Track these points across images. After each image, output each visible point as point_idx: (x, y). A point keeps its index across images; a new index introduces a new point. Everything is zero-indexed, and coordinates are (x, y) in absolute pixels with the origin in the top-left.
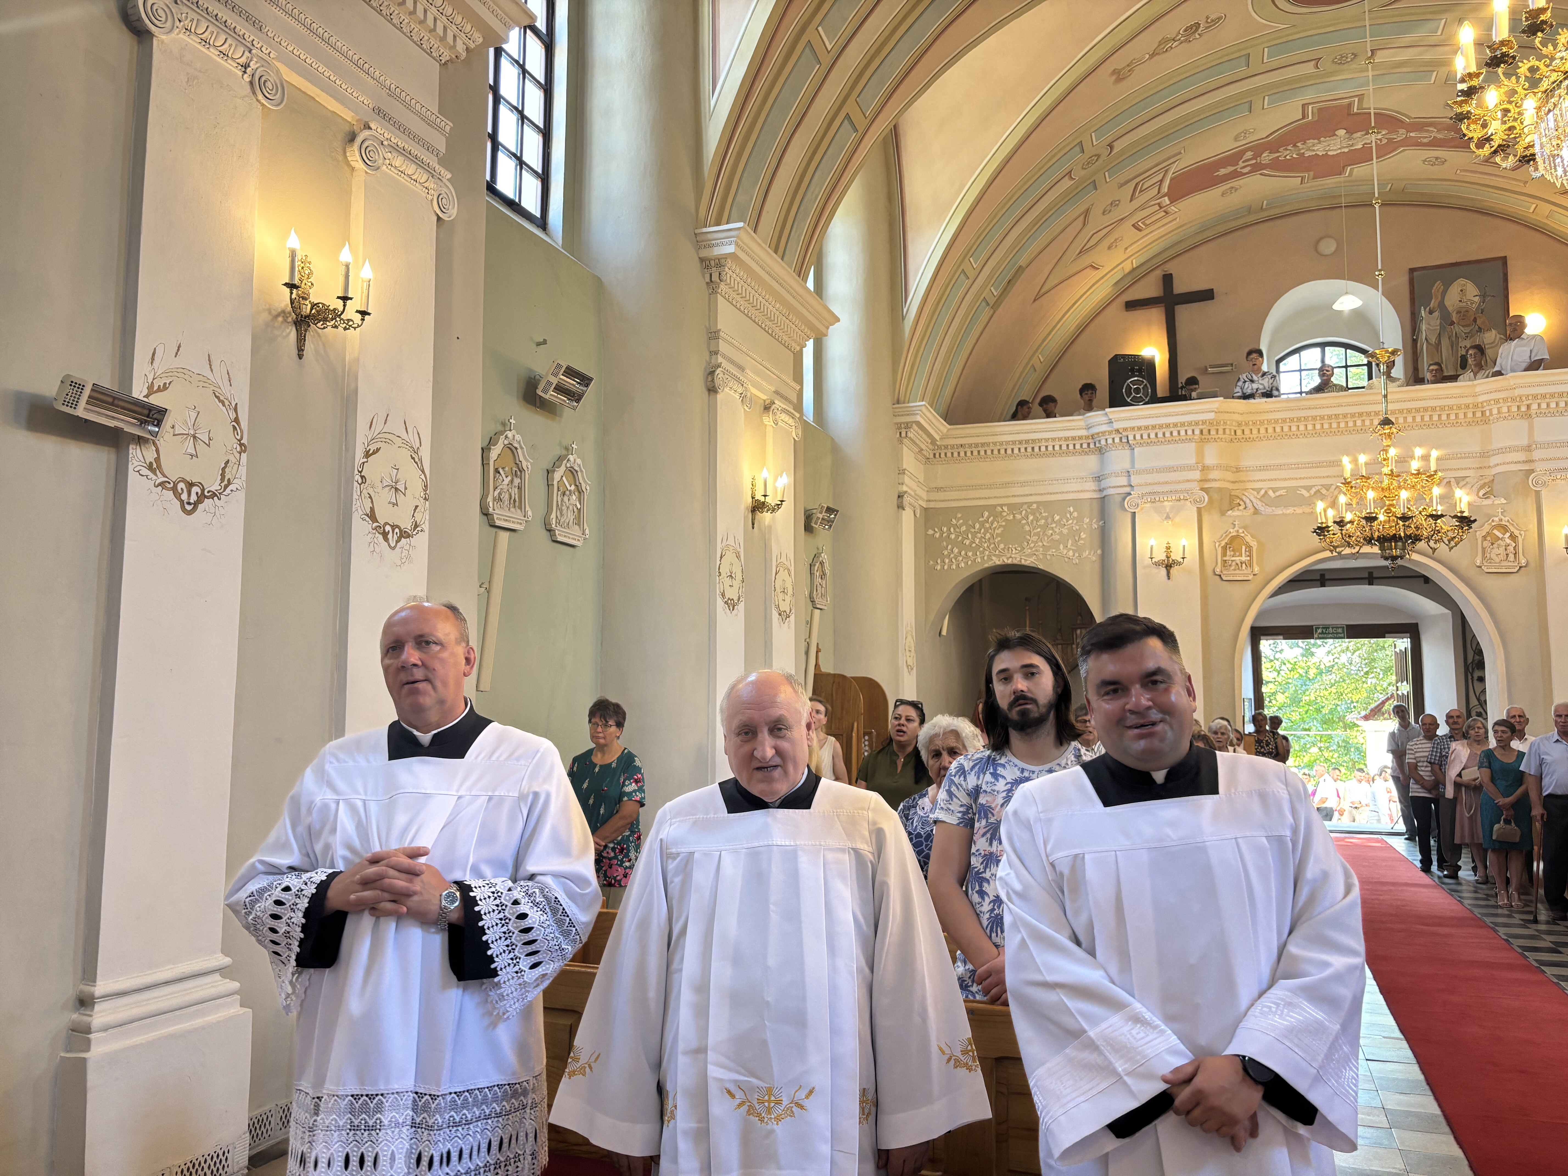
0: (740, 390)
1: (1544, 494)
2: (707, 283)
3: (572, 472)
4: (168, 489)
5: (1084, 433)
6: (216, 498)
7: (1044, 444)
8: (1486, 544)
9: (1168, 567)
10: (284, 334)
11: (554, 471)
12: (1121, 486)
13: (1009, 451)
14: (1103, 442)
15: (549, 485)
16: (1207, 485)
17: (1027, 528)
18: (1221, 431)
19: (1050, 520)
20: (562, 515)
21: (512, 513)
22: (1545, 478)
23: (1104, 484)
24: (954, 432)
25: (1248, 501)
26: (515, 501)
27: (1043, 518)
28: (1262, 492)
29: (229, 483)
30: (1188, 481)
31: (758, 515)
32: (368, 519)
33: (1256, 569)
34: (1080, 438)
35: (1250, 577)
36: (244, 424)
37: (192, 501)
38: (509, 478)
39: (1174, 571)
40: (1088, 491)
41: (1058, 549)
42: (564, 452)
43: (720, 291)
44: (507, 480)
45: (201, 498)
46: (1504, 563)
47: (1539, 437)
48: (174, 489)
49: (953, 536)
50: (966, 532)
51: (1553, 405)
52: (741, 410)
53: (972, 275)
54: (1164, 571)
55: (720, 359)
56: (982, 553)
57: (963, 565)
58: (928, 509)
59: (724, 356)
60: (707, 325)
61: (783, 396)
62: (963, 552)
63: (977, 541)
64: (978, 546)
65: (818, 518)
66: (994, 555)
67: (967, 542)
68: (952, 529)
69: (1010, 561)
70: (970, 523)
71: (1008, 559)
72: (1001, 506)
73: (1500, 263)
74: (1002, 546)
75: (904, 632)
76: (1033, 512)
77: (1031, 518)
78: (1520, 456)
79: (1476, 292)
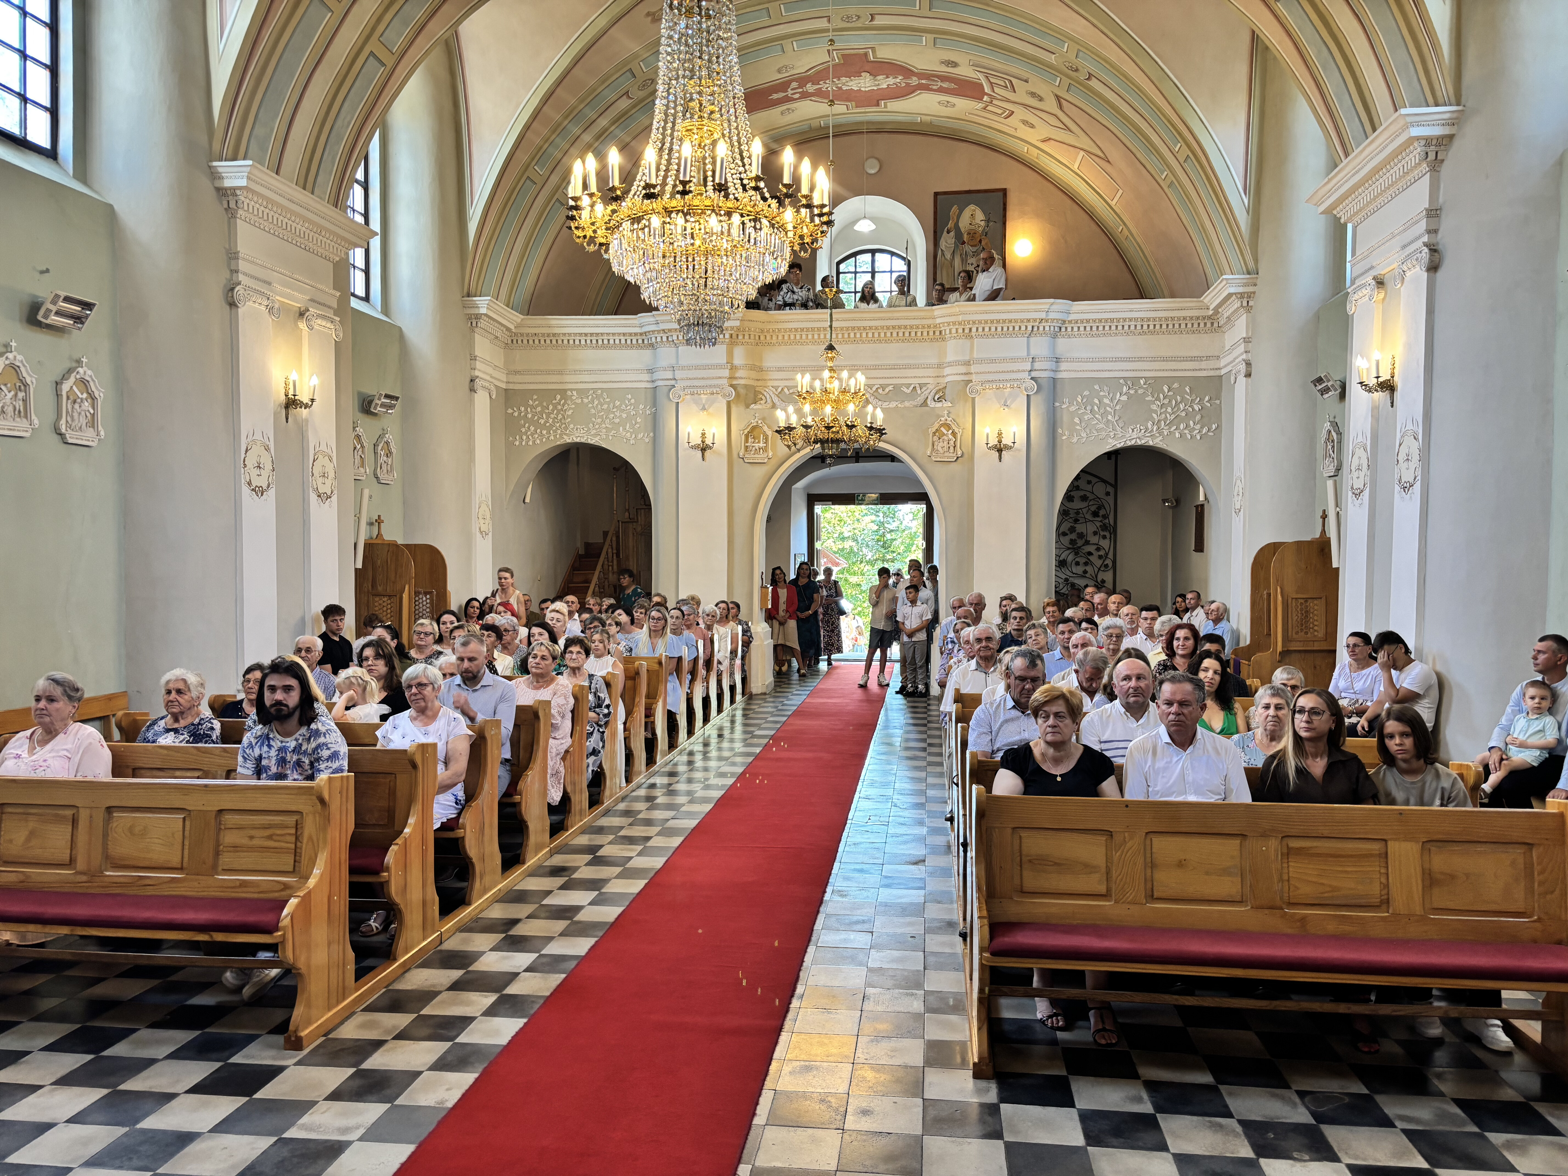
0: (265, 303)
1: (977, 400)
2: (226, 209)
3: (83, 383)
5: (638, 330)
7: (606, 337)
8: (936, 438)
9: (703, 450)
11: (62, 383)
12: (668, 379)
13: (577, 342)
14: (654, 340)
15: (58, 395)
16: (735, 382)
17: (593, 411)
18: (747, 337)
19: (611, 406)
20: (73, 420)
21: (18, 422)
22: (979, 387)
23: (656, 376)
24: (529, 322)
25: (768, 397)
26: (19, 412)
27: (606, 403)
28: (780, 390)
30: (720, 378)
31: (292, 411)
33: (770, 454)
34: (636, 334)
35: (766, 461)
38: (13, 393)
39: (708, 453)
40: (642, 382)
41: (618, 431)
42: (74, 365)
43: (238, 216)
44: (10, 395)
46: (947, 454)
47: (976, 355)
49: (530, 416)
50: (541, 413)
51: (987, 329)
52: (269, 320)
53: (540, 181)
54: (699, 453)
55: (241, 277)
56: (555, 431)
57: (538, 442)
58: (506, 390)
59: (245, 274)
60: (227, 246)
61: (320, 303)
62: (539, 431)
63: (551, 421)
64: (552, 426)
65: (376, 404)
66: (566, 434)
67: (542, 421)
68: (529, 410)
69: (578, 440)
70: (545, 404)
71: (577, 437)
72: (571, 390)
73: (1001, 194)
74: (572, 426)
75: (478, 502)
76: (598, 397)
77: (596, 402)
78: (963, 369)
79: (983, 217)
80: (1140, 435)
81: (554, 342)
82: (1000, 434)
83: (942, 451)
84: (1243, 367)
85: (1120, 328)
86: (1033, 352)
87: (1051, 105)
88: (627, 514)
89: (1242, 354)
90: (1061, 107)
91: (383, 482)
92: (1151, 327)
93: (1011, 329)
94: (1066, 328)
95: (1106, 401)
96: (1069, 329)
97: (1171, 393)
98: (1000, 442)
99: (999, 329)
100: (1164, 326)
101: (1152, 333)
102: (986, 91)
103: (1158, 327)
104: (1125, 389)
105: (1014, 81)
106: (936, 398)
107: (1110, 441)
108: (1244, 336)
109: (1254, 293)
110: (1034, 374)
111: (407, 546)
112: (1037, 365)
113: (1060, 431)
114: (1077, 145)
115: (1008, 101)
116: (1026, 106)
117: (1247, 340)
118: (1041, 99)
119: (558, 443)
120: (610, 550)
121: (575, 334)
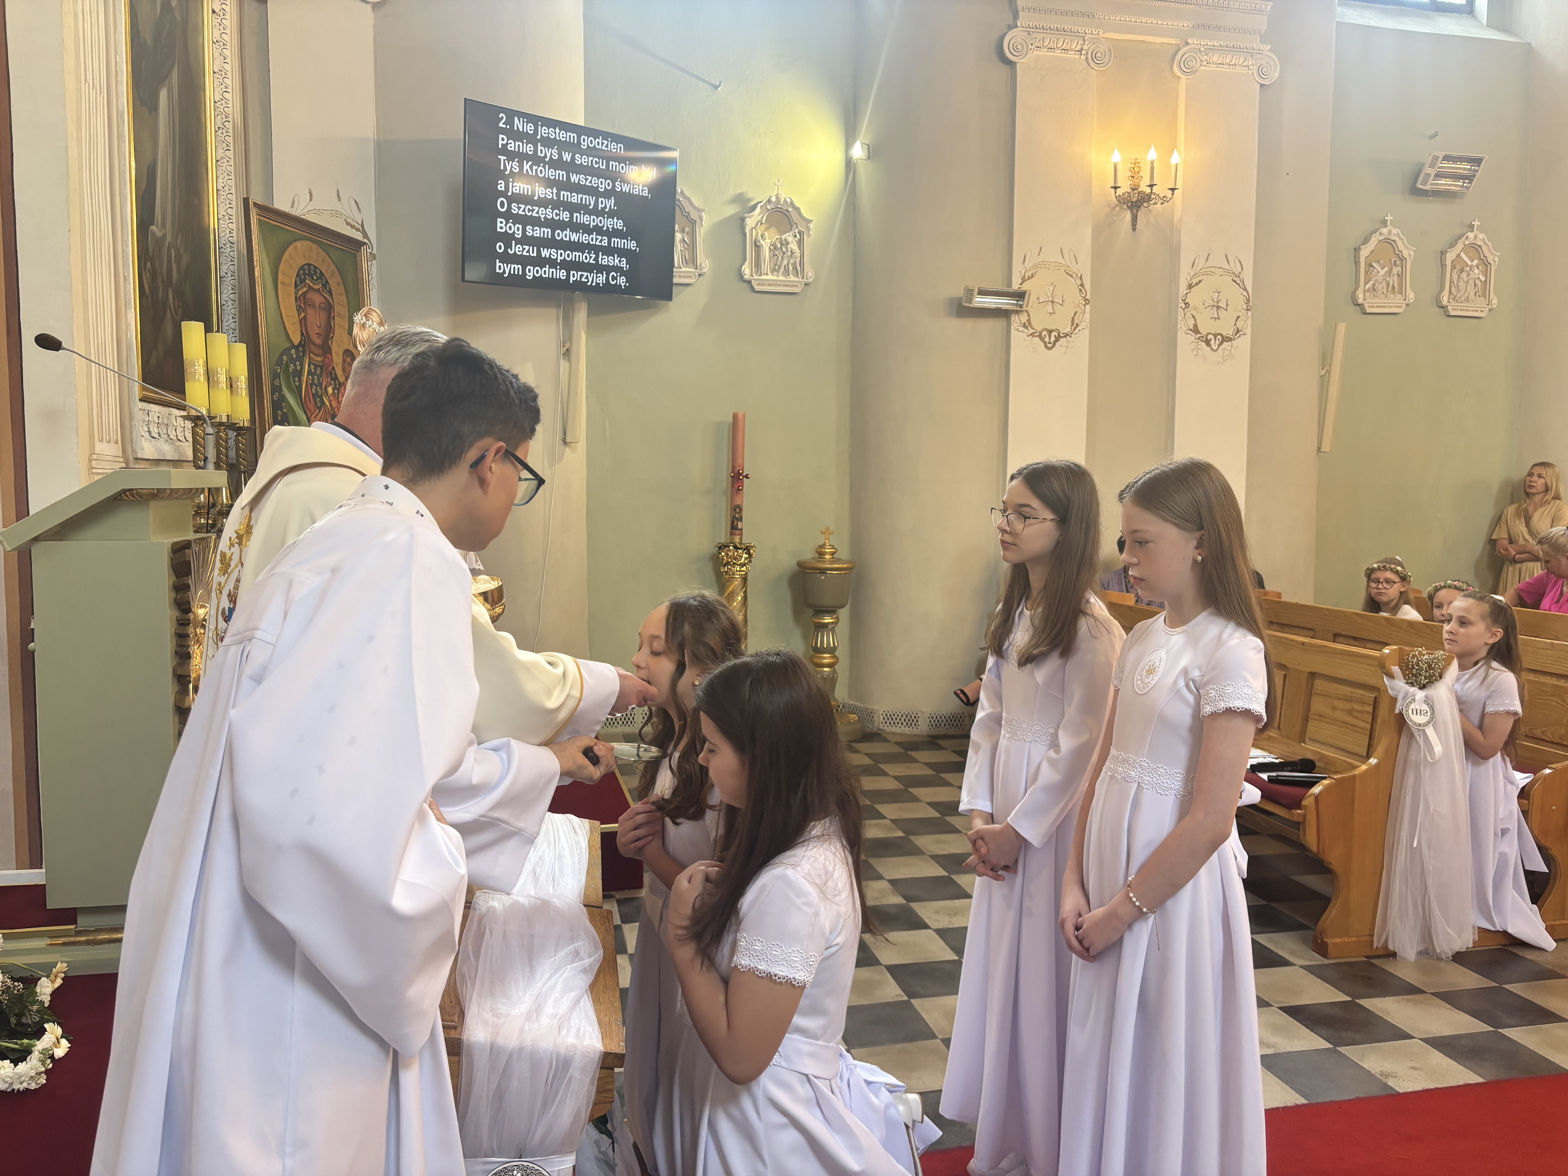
3: (1474, 249)
4: (1035, 336)
6: (1068, 337)
10: (1121, 217)
11: (1448, 251)
20: (1458, 291)
21: (1389, 299)
26: (1393, 288)
29: (1077, 325)
32: (1191, 332)
36: (1088, 286)
37: (1052, 341)
38: (1386, 269)
42: (1465, 230)
44: (1382, 272)
45: (1057, 339)
48: (1040, 336)
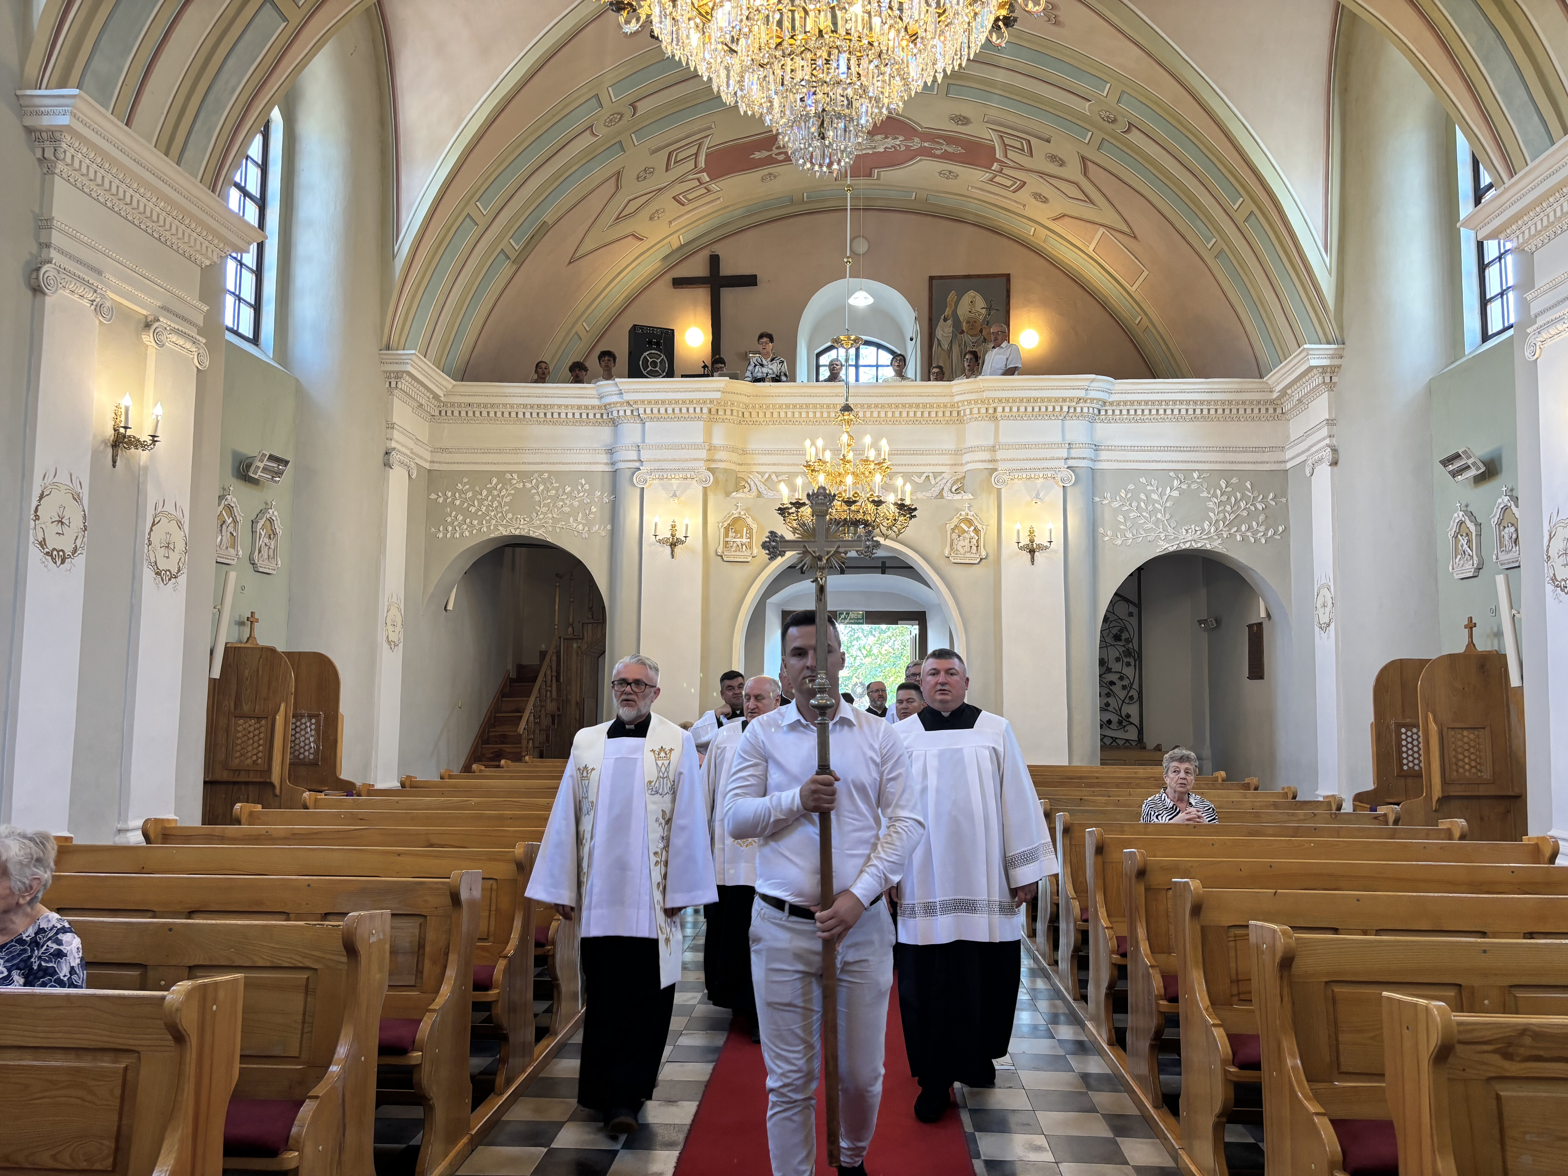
0: (91, 296)
1: (1003, 490)
2: (38, 159)
5: (595, 402)
7: (556, 410)
8: (954, 536)
9: (673, 545)
12: (631, 461)
13: (521, 415)
14: (615, 414)
16: (713, 465)
17: (537, 498)
18: (729, 412)
19: (561, 491)
22: (1005, 477)
23: (615, 457)
24: (461, 389)
25: (752, 484)
27: (554, 488)
28: (765, 475)
30: (695, 459)
31: (123, 452)
33: (755, 551)
34: (593, 407)
35: (749, 560)
39: (678, 549)
40: (600, 463)
41: (568, 522)
43: (58, 171)
46: (968, 555)
47: (1003, 439)
49: (458, 502)
50: (472, 499)
51: (1015, 409)
52: (97, 322)
53: (482, 222)
54: (668, 549)
55: (53, 254)
56: (488, 522)
57: (467, 534)
58: (429, 471)
59: (62, 252)
60: (37, 211)
61: (177, 315)
62: (468, 521)
63: (484, 509)
64: (485, 515)
65: (258, 467)
66: (501, 525)
67: (473, 509)
68: (457, 495)
69: (517, 533)
70: (477, 489)
71: (515, 529)
72: (511, 473)
73: (1004, 279)
74: (510, 515)
75: (386, 603)
76: (544, 482)
77: (541, 487)
78: (986, 456)
79: (983, 304)
80: (1196, 537)
81: (492, 414)
82: (1031, 532)
83: (962, 551)
84: (1327, 454)
85: (1169, 412)
86: (1069, 438)
87: (1073, 170)
88: (570, 629)
89: (1324, 439)
90: (1085, 173)
91: (261, 570)
92: (1205, 412)
93: (1043, 409)
94: (1106, 411)
95: (1155, 496)
96: (1110, 412)
97: (1229, 489)
98: (1032, 541)
99: (1030, 409)
100: (1220, 411)
101: (1205, 419)
102: (997, 156)
103: (1212, 412)
104: (1176, 483)
105: (1033, 141)
106: (953, 490)
107: (1162, 543)
108: (1327, 417)
109: (1339, 367)
110: (1071, 463)
111: (288, 654)
112: (1074, 453)
113: (1101, 530)
114: (1097, 220)
115: (1022, 168)
116: (1042, 174)
117: (1330, 422)
118: (1062, 163)
119: (492, 536)
120: (549, 672)
121: (519, 405)
